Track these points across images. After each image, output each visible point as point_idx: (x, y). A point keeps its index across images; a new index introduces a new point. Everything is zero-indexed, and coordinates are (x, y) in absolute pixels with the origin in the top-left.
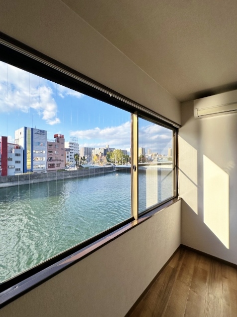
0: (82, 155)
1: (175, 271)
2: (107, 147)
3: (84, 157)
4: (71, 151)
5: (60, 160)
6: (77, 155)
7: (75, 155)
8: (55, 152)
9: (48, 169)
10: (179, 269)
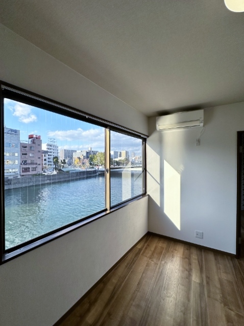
0: (61, 158)
1: (140, 250)
2: (90, 149)
3: (64, 160)
4: (49, 154)
5: (36, 164)
6: (56, 158)
7: (54, 158)
8: (31, 155)
9: (22, 174)
10: (144, 249)
